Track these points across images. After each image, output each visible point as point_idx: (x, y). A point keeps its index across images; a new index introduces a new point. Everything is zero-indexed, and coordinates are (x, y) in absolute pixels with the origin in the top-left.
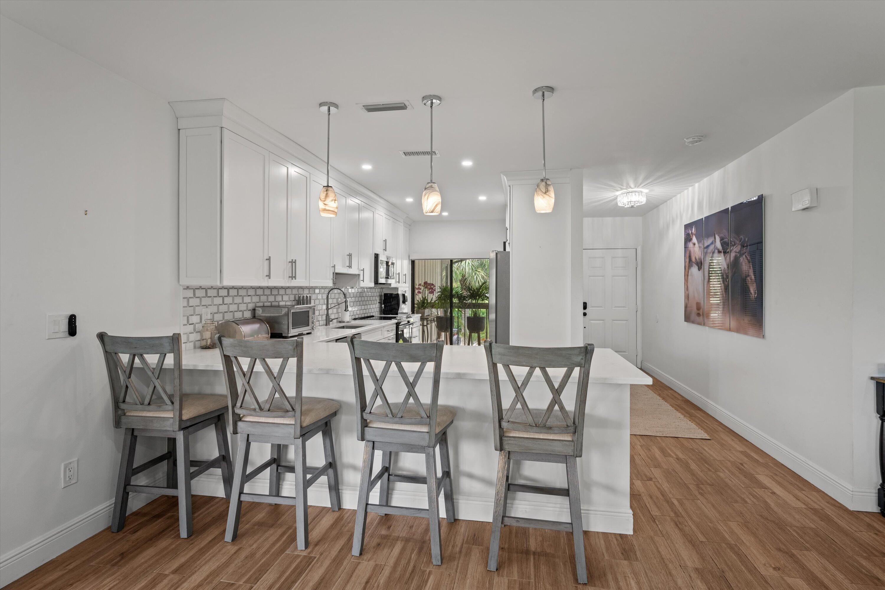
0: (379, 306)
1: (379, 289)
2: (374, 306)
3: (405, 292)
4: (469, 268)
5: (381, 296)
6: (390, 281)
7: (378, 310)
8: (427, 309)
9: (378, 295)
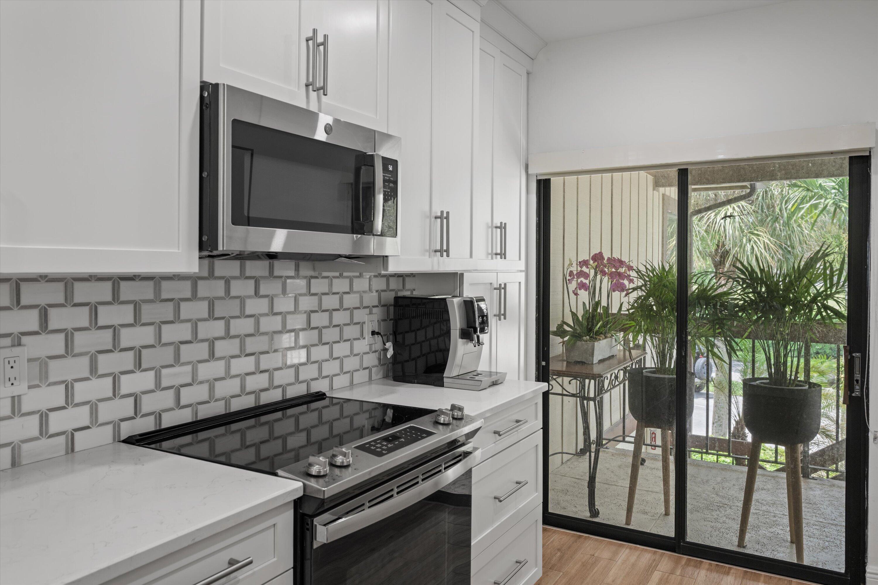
3: (506, 284)
4: (735, 227)
7: (371, 360)
8: (606, 337)
9: (371, 299)
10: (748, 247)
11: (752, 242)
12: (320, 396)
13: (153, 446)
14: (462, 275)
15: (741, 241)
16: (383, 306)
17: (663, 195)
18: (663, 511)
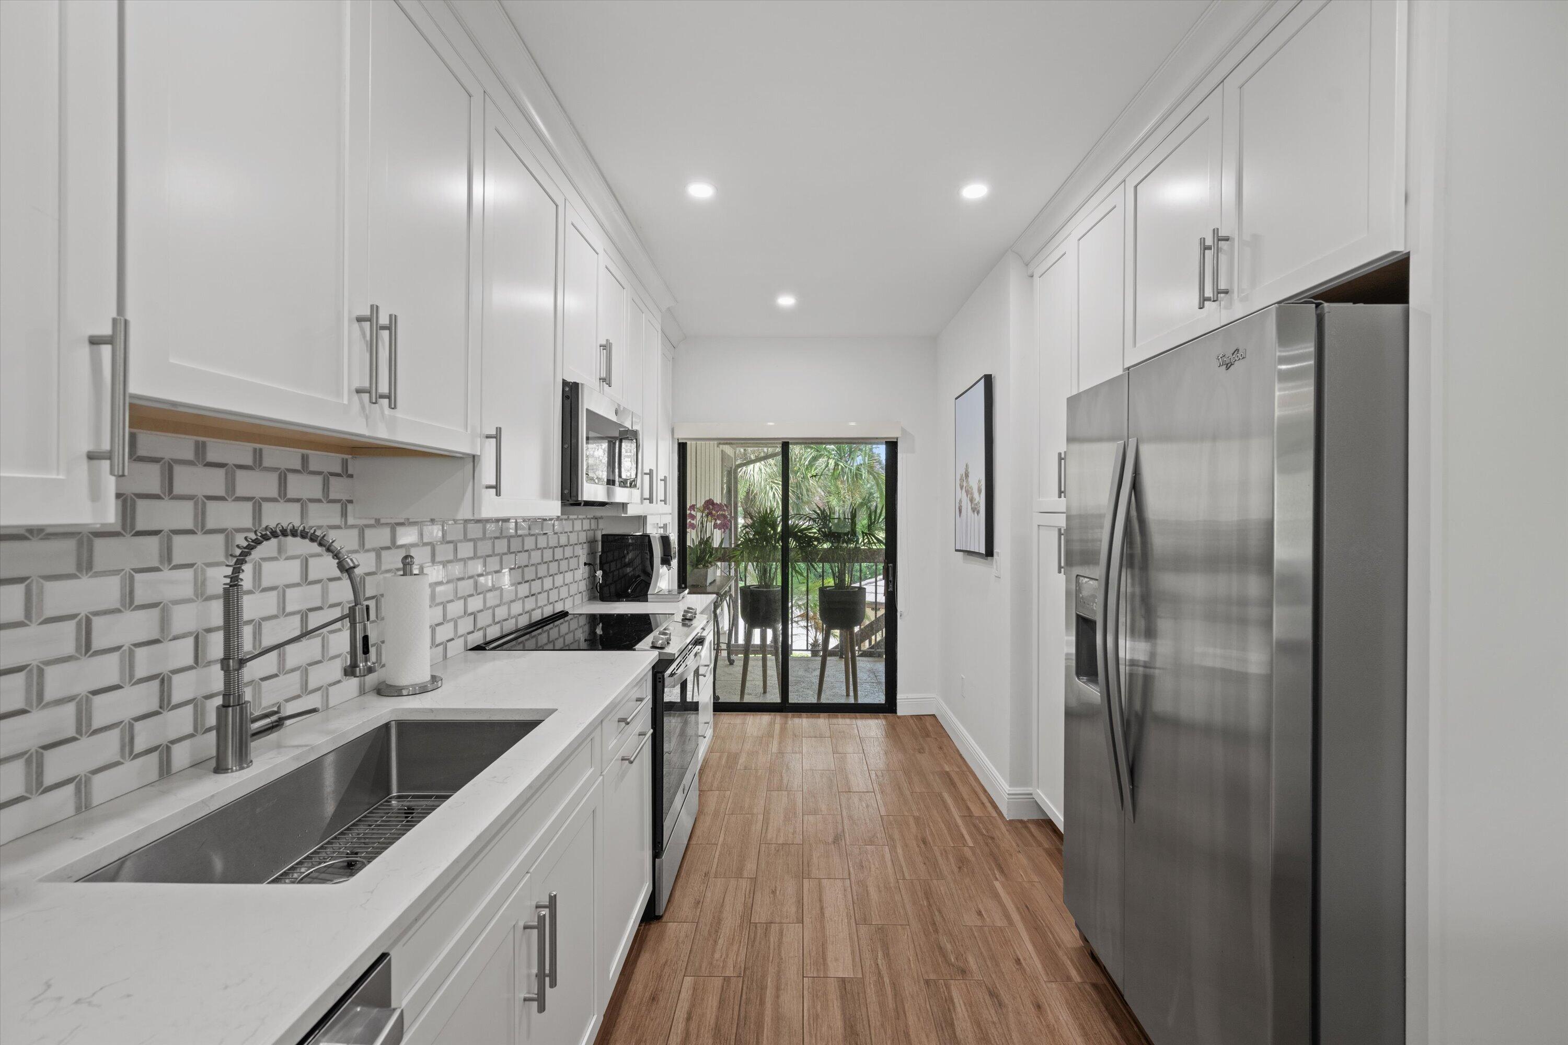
0: (586, 575)
1: (586, 522)
2: (569, 577)
3: (665, 527)
5: (592, 542)
6: (620, 495)
7: (583, 586)
8: (712, 566)
9: (583, 537)
10: (771, 494)
11: (773, 490)
12: (563, 614)
13: (499, 649)
14: (645, 517)
15: (765, 488)
16: (589, 542)
17: (722, 451)
18: (761, 690)
